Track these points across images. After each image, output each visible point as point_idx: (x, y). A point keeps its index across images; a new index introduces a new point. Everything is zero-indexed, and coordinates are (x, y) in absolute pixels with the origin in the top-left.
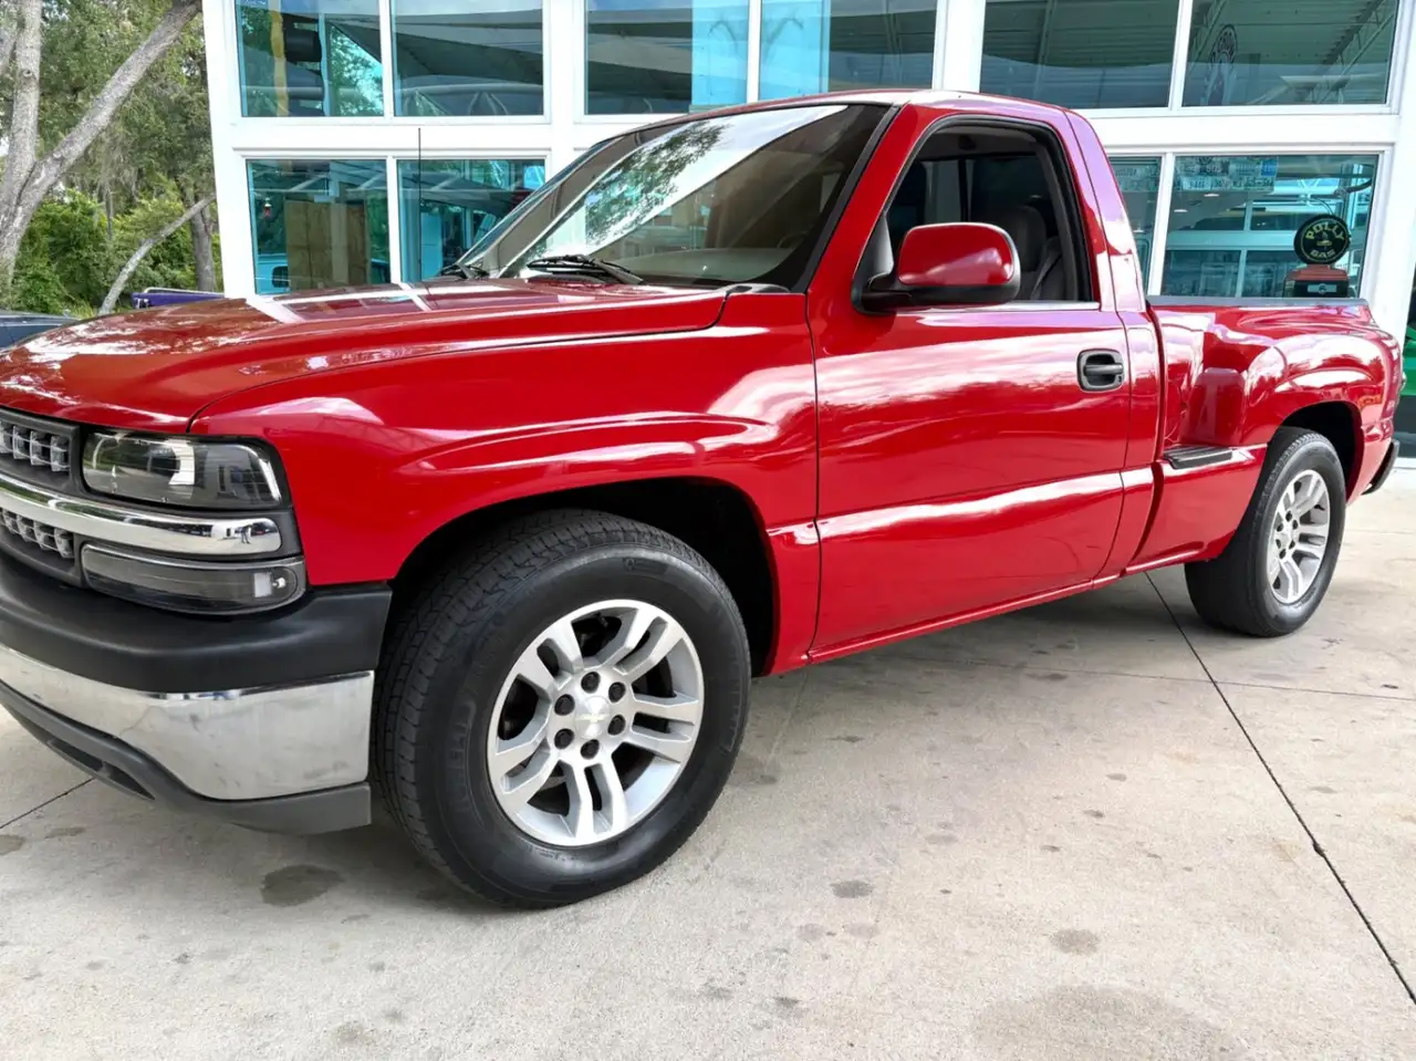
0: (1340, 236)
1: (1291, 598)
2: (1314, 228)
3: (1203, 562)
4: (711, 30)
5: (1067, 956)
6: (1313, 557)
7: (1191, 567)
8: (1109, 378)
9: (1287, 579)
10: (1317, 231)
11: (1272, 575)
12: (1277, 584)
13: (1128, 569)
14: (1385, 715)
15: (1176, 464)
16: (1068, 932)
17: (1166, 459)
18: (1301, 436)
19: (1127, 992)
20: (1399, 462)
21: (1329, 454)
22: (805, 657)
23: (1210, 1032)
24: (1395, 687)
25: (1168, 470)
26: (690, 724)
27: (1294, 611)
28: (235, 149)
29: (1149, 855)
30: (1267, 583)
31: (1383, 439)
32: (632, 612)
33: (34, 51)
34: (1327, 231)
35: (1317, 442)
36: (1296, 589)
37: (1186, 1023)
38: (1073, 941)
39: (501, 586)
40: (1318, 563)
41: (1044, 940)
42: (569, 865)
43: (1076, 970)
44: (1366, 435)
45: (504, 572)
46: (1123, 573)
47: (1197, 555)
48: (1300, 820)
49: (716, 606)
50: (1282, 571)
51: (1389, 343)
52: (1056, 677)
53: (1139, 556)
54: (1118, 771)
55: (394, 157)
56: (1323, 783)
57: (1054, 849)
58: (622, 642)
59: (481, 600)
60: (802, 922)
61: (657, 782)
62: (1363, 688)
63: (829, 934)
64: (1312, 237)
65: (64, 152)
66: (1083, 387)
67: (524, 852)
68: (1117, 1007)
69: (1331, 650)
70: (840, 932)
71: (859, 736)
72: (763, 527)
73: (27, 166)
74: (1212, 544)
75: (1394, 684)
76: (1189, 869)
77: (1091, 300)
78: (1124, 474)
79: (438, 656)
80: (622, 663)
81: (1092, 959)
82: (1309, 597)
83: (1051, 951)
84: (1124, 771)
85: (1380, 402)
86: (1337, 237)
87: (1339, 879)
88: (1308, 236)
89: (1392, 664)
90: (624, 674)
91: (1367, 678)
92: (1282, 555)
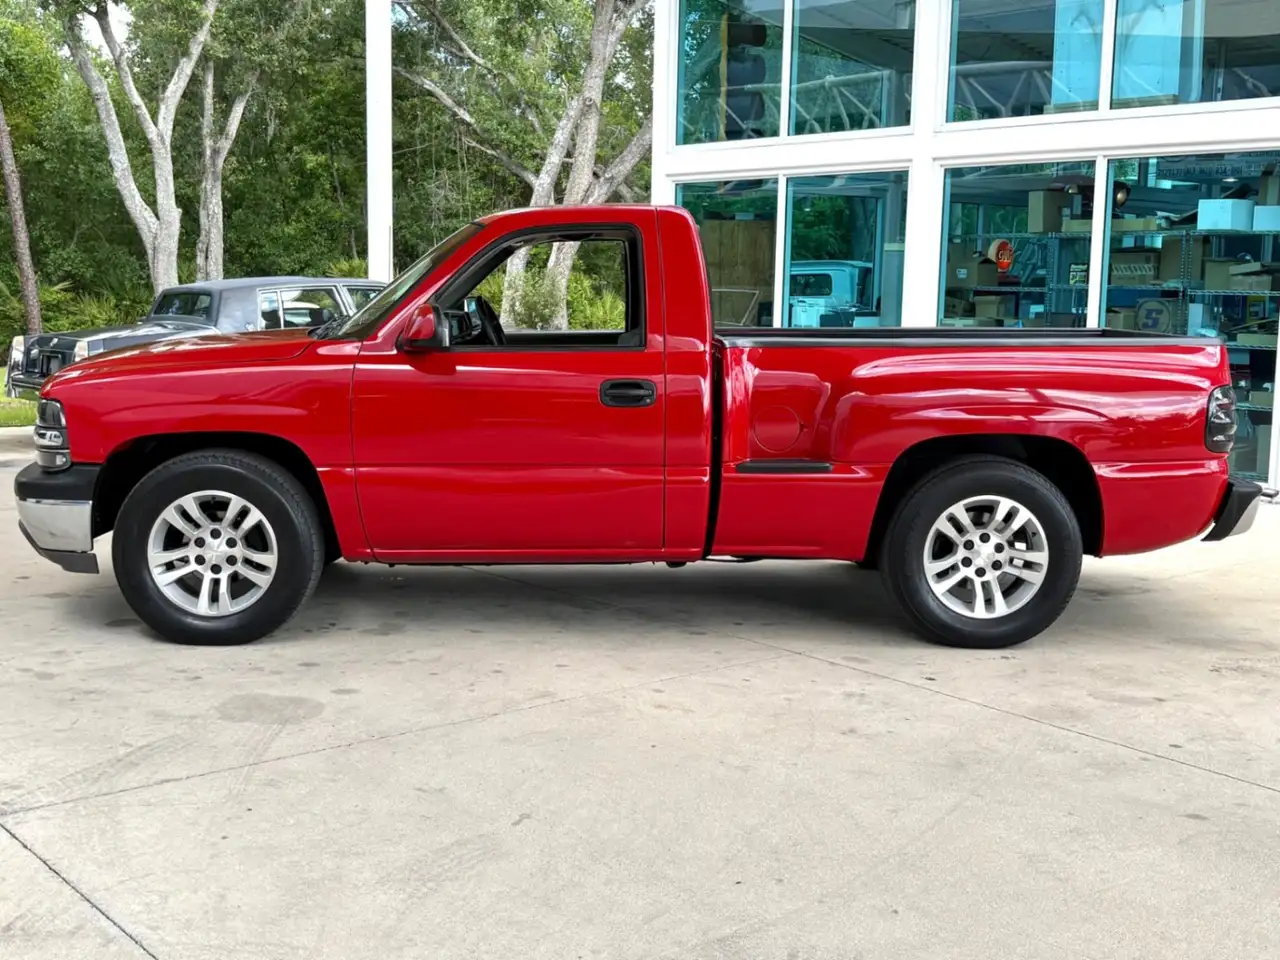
4: (1072, 24)
8: (635, 399)
15: (740, 469)
22: (369, 551)
25: (728, 473)
28: (668, 175)
32: (230, 499)
33: (597, 79)
53: (715, 539)
55: (784, 175)
58: (226, 515)
65: (614, 171)
66: (605, 404)
73: (584, 187)
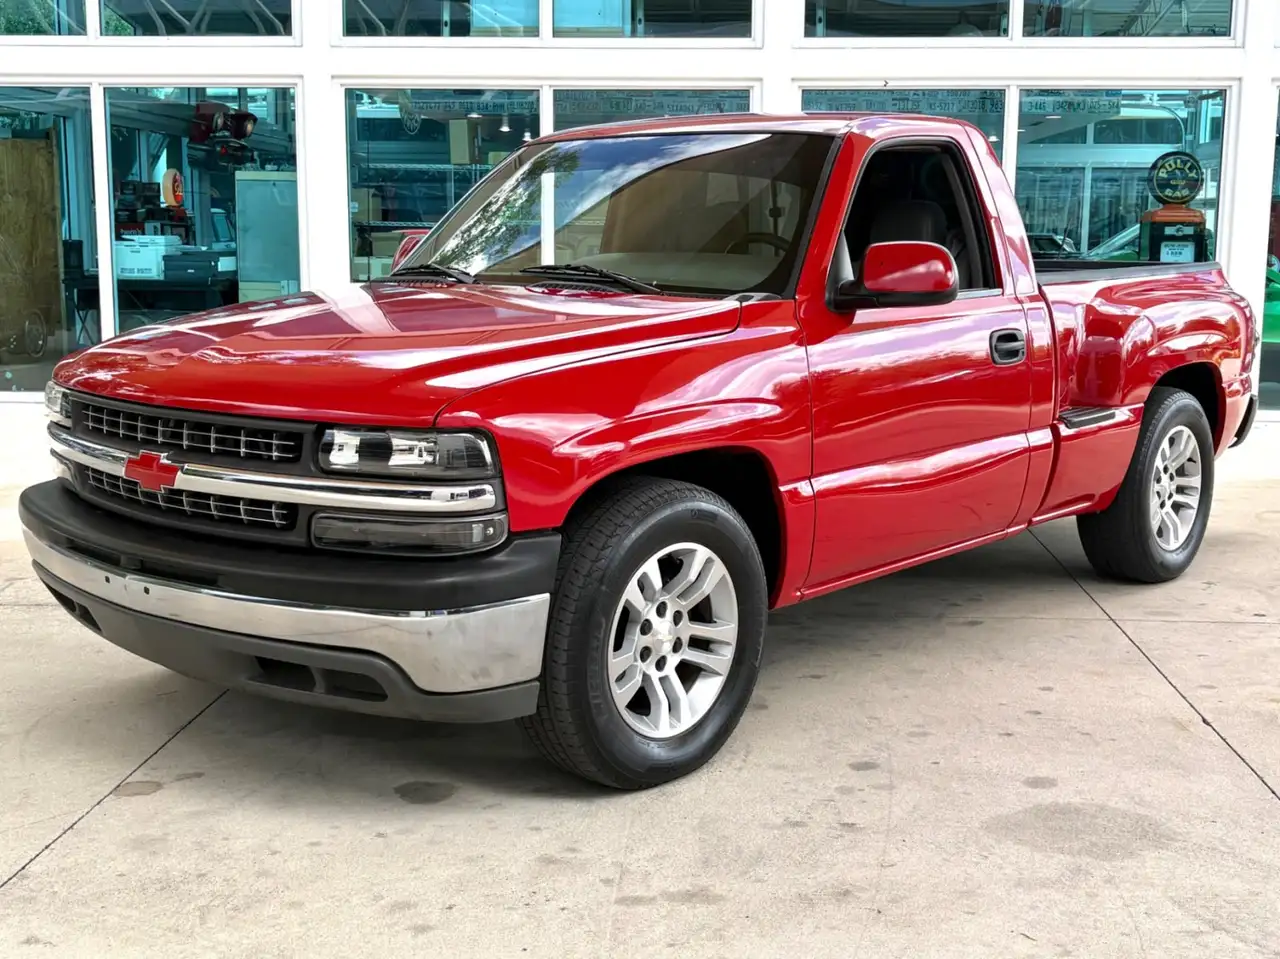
0: (1193, 175)
1: (1173, 545)
2: (1167, 165)
3: (1095, 514)
5: (1036, 791)
6: (1189, 507)
7: (1083, 518)
8: (1014, 353)
9: (1167, 526)
10: (1170, 169)
11: (1155, 525)
12: (1160, 533)
13: (1035, 519)
14: (1255, 635)
15: (1069, 425)
16: (1034, 778)
17: (1061, 420)
18: (1172, 394)
19: (1083, 804)
20: (1260, 415)
21: (1197, 411)
22: (799, 594)
23: (1141, 818)
24: (1264, 615)
25: (1064, 431)
26: (728, 644)
27: (1175, 558)
29: (1083, 734)
30: (1150, 530)
31: (1244, 394)
32: (693, 552)
34: (1179, 169)
35: (1184, 400)
36: (1177, 538)
37: (1125, 815)
38: (1036, 783)
39: (618, 532)
40: (1193, 513)
41: (1018, 784)
42: (658, 752)
43: (1046, 796)
44: (1227, 391)
45: (618, 522)
46: (1030, 522)
47: (1088, 507)
48: (1192, 706)
49: (747, 548)
50: (1163, 521)
51: (1242, 304)
52: (973, 623)
53: (1042, 508)
54: (1046, 685)
55: (100, 84)
56: (1208, 683)
57: (1009, 735)
58: (687, 575)
59: (606, 543)
60: (836, 785)
61: (707, 690)
62: (1238, 618)
63: (860, 790)
64: (1165, 176)
66: (994, 361)
67: (631, 740)
68: (1077, 811)
69: (1209, 591)
70: (867, 789)
71: (821, 674)
72: (776, 484)
74: (1103, 496)
75: (1263, 613)
76: (1113, 740)
77: (995, 287)
78: (1029, 435)
79: (580, 584)
80: (682, 596)
81: (1054, 790)
82: (1188, 545)
83: (1024, 789)
84: (1051, 685)
85: (1239, 357)
86: (1191, 175)
87: (1222, 738)
88: (1161, 174)
89: (1262, 599)
90: (684, 603)
91: (1239, 610)
92: (1162, 505)
